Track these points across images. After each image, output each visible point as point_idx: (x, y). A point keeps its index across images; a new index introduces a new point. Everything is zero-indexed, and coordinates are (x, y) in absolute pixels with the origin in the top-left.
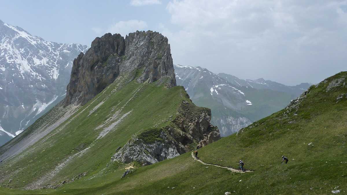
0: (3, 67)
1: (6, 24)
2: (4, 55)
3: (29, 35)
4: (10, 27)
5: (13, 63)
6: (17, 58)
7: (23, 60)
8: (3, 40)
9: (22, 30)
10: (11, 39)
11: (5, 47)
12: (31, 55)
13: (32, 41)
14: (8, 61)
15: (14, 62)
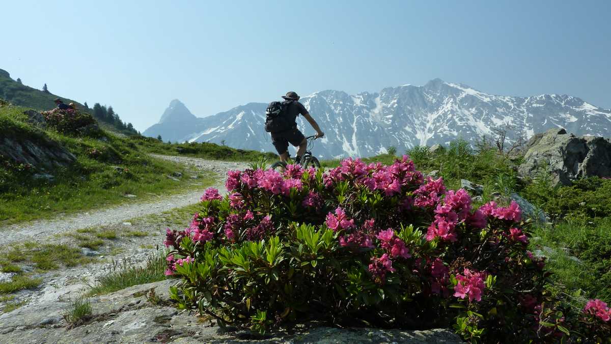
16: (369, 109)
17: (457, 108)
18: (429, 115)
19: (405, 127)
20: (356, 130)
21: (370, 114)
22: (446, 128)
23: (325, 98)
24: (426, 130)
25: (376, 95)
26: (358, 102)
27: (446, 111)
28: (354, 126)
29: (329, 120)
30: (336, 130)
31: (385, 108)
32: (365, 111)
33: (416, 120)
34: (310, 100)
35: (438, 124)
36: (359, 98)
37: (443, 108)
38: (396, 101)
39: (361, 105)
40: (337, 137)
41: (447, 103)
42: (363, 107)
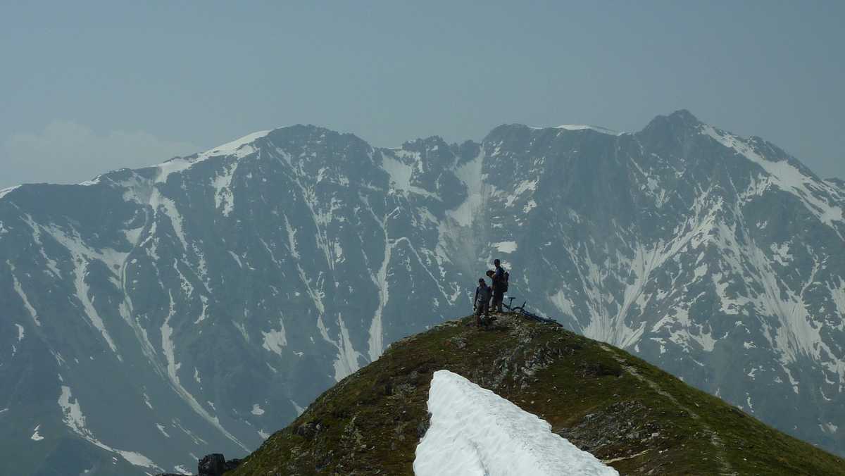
0: (706, 331)
1: (709, 131)
2: (707, 278)
3: (808, 180)
4: (728, 142)
5: (746, 312)
6: (760, 289)
7: (784, 297)
8: (697, 206)
9: (775, 154)
10: (730, 198)
11: (707, 238)
12: (822, 276)
13: (824, 205)
14: (727, 306)
15: (750, 307)
16: (438, 210)
17: (732, 239)
18: (640, 250)
19: (553, 293)
20: (385, 297)
21: (442, 229)
22: (683, 316)
23: (288, 158)
24: (622, 311)
25: (469, 150)
26: (402, 178)
27: (695, 244)
28: (381, 279)
29: (295, 255)
30: (318, 297)
31: (494, 208)
32: (426, 215)
33: (594, 268)
34: (234, 167)
35: (661, 295)
36: (409, 161)
37: (688, 229)
38: (532, 186)
39: (415, 190)
40: (320, 324)
41: (704, 212)
42: (419, 201)
